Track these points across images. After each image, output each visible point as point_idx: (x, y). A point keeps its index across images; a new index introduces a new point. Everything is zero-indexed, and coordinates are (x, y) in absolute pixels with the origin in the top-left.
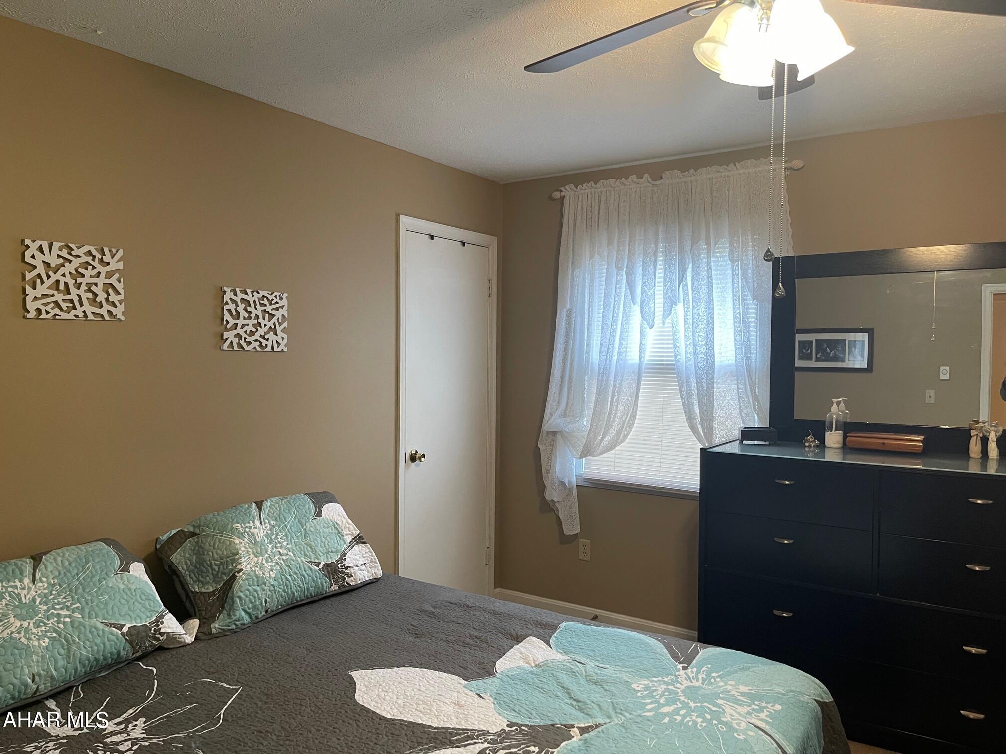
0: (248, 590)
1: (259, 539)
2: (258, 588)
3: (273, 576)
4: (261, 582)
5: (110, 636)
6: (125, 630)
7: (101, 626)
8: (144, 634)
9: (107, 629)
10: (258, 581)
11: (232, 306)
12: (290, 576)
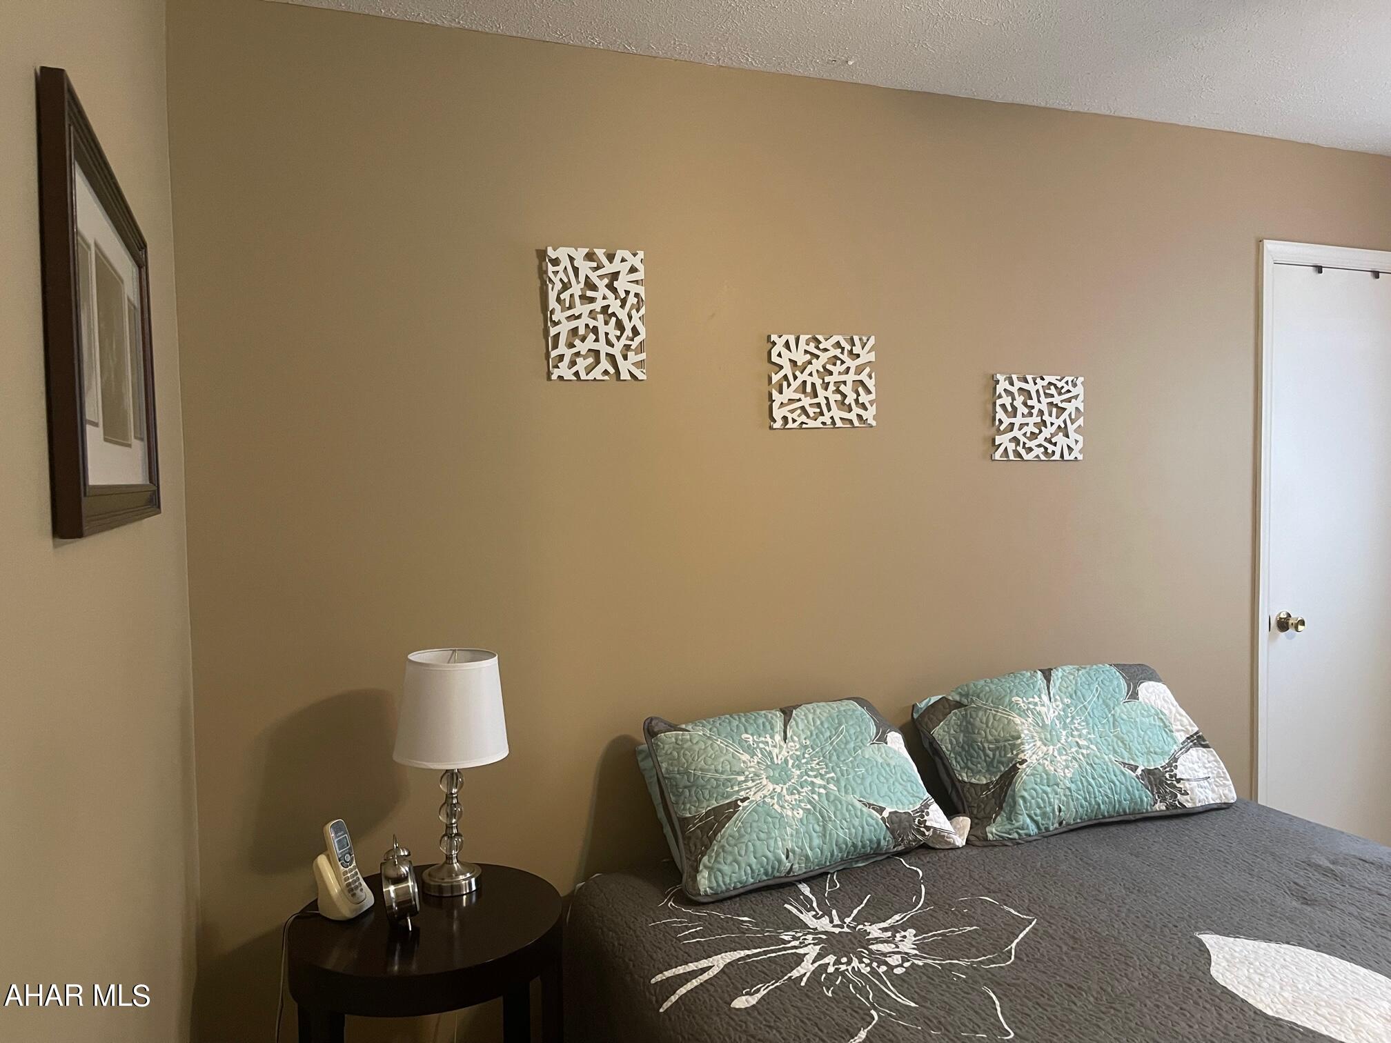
0: (1035, 790)
1: (1048, 722)
2: (1049, 790)
3: (1069, 775)
4: (1052, 782)
5: (869, 819)
6: (886, 814)
7: (859, 805)
8: (907, 824)
9: (865, 809)
10: (1048, 779)
11: (1006, 400)
12: (1093, 778)
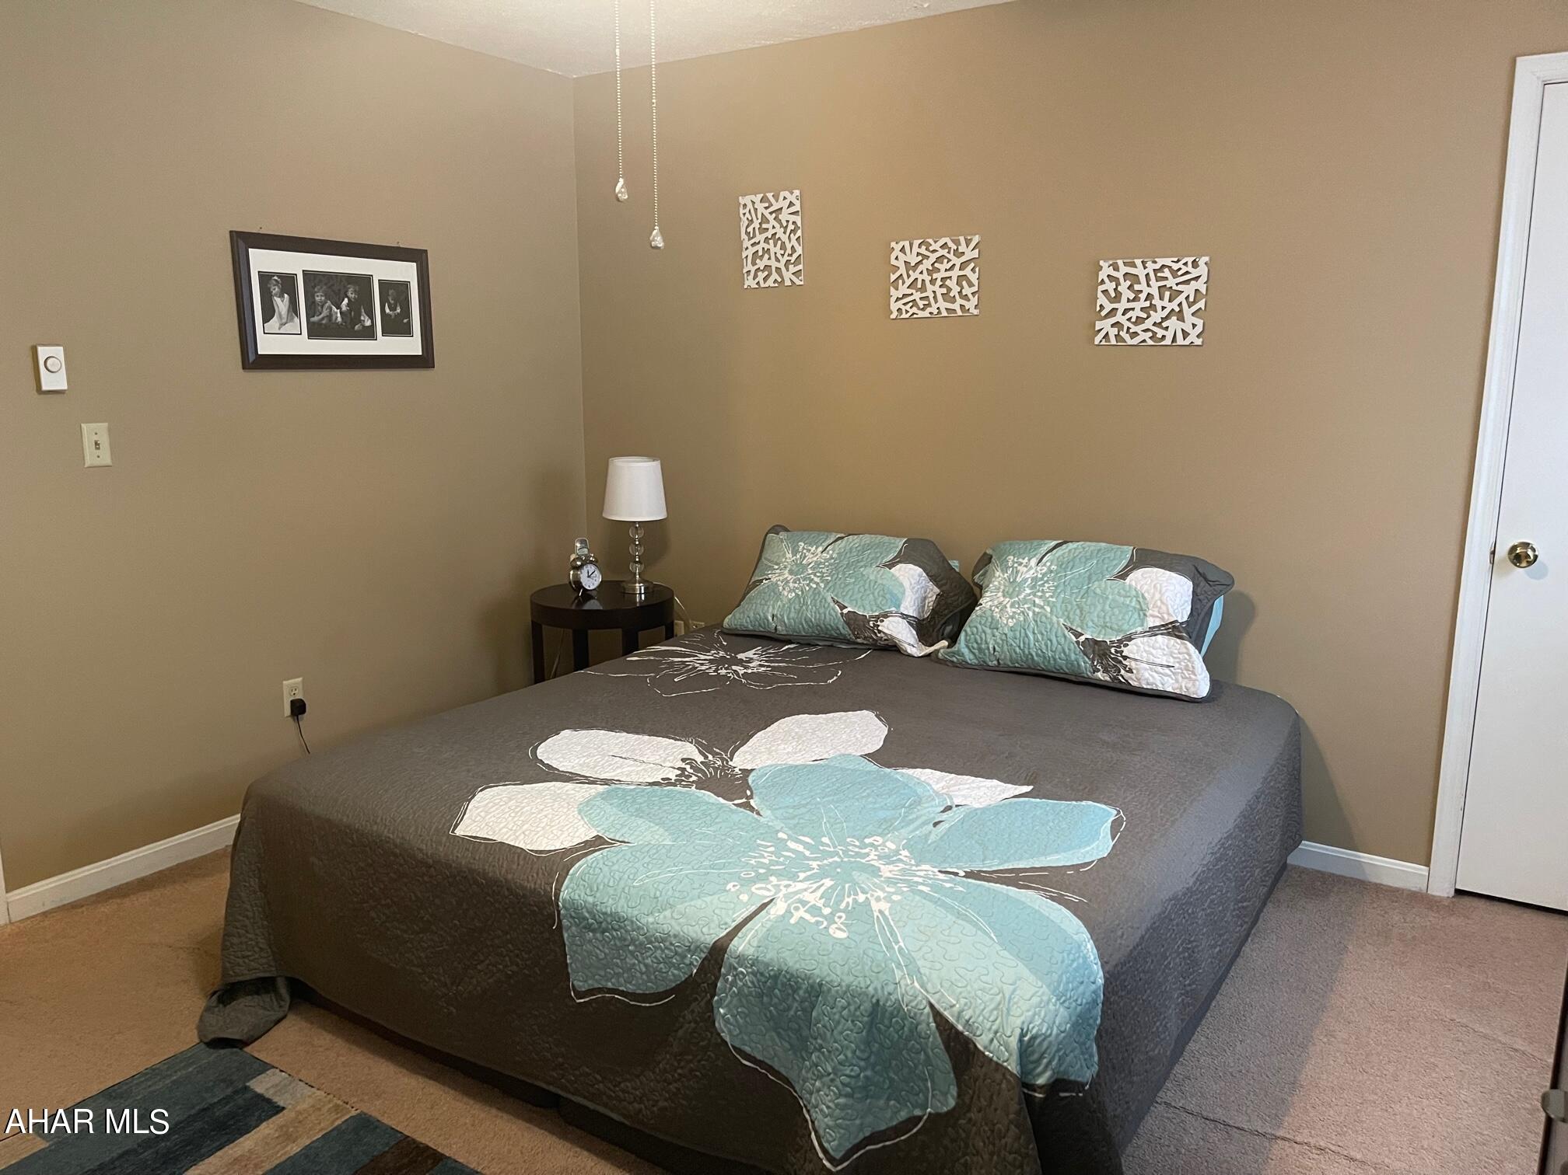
0: (977, 628)
1: (1019, 579)
2: (988, 631)
3: (1011, 625)
4: (994, 626)
5: (832, 611)
6: (845, 611)
7: (829, 600)
8: (862, 623)
9: (832, 604)
10: (991, 623)
11: (1110, 286)
